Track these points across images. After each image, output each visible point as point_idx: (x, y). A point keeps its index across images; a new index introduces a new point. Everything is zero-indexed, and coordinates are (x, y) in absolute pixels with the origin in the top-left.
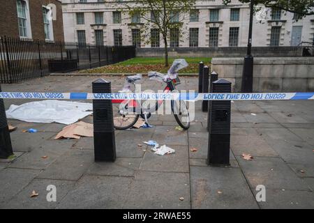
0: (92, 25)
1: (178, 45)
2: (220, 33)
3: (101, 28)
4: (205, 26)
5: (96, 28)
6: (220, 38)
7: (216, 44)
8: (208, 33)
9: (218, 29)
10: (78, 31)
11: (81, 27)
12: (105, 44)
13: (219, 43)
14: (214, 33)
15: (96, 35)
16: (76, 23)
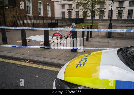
0: (67, 10)
1: (103, 18)
2: (123, 12)
3: (71, 10)
4: (116, 9)
5: (69, 11)
6: (123, 15)
7: (121, 17)
8: (117, 13)
9: (122, 10)
10: (62, 12)
11: (63, 10)
12: (72, 17)
13: (123, 17)
14: (120, 13)
15: (69, 13)
16: (61, 9)
